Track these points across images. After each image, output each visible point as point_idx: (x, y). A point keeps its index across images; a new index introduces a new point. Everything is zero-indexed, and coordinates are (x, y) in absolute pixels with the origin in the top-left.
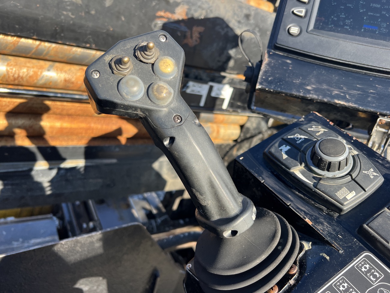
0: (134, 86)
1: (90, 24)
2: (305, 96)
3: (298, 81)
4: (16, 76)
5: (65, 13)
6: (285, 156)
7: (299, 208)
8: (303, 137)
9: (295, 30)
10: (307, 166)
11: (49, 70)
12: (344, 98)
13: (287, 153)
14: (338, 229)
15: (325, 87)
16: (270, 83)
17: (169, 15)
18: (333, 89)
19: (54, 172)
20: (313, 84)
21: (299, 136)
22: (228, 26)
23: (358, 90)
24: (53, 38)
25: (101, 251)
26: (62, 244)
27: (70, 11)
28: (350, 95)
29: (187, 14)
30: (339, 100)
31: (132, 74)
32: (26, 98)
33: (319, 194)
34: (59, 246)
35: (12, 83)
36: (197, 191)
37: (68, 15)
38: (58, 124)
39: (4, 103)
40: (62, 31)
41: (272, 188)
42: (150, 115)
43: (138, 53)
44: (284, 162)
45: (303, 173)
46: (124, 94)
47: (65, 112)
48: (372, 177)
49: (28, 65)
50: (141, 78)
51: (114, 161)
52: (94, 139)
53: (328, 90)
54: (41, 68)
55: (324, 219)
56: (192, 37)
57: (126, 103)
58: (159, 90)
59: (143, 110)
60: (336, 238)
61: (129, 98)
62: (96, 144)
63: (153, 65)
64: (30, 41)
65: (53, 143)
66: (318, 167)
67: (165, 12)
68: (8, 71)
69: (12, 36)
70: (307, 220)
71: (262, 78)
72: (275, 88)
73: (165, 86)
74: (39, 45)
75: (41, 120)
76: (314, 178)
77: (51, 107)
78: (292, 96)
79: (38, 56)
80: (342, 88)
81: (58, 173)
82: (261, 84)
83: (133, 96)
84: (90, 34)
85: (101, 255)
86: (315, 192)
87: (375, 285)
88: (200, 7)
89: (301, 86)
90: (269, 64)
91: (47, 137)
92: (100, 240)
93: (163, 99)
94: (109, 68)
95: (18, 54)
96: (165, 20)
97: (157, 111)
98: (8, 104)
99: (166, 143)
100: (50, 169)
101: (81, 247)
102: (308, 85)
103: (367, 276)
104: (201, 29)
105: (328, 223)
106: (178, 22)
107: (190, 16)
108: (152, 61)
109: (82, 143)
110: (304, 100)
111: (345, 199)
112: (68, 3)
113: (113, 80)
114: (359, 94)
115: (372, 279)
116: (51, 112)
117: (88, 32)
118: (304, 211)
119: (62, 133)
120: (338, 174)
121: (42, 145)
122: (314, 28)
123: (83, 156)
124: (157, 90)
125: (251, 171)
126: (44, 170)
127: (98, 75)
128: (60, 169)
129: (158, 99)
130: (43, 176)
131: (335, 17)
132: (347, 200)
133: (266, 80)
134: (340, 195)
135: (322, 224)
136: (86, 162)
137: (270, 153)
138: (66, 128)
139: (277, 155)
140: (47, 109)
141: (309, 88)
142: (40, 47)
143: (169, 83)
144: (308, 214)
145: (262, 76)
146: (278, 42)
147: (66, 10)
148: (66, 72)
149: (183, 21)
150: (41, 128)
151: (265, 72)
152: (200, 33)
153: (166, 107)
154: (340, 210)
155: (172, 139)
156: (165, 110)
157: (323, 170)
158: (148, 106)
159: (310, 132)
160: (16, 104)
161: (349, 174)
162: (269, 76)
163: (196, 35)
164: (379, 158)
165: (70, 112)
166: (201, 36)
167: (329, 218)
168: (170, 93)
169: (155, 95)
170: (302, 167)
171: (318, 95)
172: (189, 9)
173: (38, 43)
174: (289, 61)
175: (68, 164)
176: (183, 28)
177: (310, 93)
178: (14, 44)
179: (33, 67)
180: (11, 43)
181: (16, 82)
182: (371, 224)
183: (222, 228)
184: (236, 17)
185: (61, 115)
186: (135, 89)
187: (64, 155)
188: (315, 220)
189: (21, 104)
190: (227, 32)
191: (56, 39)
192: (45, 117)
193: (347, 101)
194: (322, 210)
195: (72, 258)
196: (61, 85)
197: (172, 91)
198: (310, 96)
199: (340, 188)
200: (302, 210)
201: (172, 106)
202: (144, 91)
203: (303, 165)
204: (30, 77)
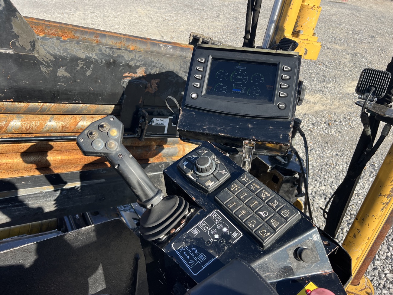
0: (99, 144)
1: (77, 88)
2: (203, 132)
3: (198, 124)
4: (28, 128)
5: (59, 84)
6: (185, 167)
7: (190, 193)
8: (195, 156)
9: (194, 96)
10: (194, 171)
11: (50, 121)
12: (223, 132)
13: (186, 166)
14: (206, 200)
15: (213, 126)
16: (184, 126)
17: (133, 75)
18: (217, 127)
19: (58, 193)
20: (207, 125)
21: (194, 156)
22: (177, 76)
23: (231, 127)
24: (52, 101)
25: (95, 239)
26: (69, 234)
27: (62, 82)
28: (226, 130)
29: (145, 72)
30: (221, 133)
31: (98, 138)
32: (35, 142)
33: (198, 185)
34: (68, 236)
35: (25, 132)
36: (133, 188)
37: (61, 85)
38: (59, 158)
39: (20, 147)
40: (58, 95)
41: (179, 184)
42: (108, 156)
43: (100, 128)
44: (184, 170)
45: (192, 175)
46: (94, 148)
47: (63, 149)
48: (223, 174)
49: (36, 119)
50: (102, 139)
51: (103, 180)
52: (86, 165)
53: (215, 128)
54: (45, 120)
55: (201, 197)
56: (151, 87)
57: (96, 152)
58: (110, 144)
59: (104, 153)
60: (204, 205)
61: (97, 149)
62: (88, 169)
63: (107, 132)
64: (37, 104)
65: (56, 171)
66: (198, 171)
67: (129, 73)
68: (22, 125)
69: (24, 102)
70: (193, 198)
71: (179, 124)
72: (187, 129)
73: (113, 142)
74: (43, 105)
75: (47, 156)
76: (197, 177)
77: (54, 146)
78: (196, 132)
79: (43, 112)
80: (222, 126)
81: (61, 193)
82: (179, 127)
83: (99, 148)
84: (77, 95)
85: (95, 242)
86: (196, 184)
87: (217, 223)
88: (154, 66)
89: (201, 127)
90: (182, 115)
91: (51, 167)
92: (94, 231)
93: (112, 148)
94: (87, 136)
95: (28, 113)
96: (130, 78)
97: (110, 153)
98: (23, 147)
99: (116, 167)
100: (55, 191)
101: (82, 236)
102: (204, 126)
103: (214, 219)
104: (158, 81)
105: (203, 198)
106: (140, 78)
107: (148, 73)
108: (107, 131)
109: (78, 169)
110: (203, 134)
111: (209, 186)
112: (61, 78)
113: (89, 142)
114: (231, 129)
115: (216, 220)
116: (53, 149)
117: (76, 93)
118: (193, 194)
119: (63, 163)
120: (207, 174)
121: (48, 173)
122: (206, 93)
123: (79, 179)
124: (109, 144)
125: (170, 177)
126: (51, 192)
127: (82, 140)
128: (62, 190)
129: (110, 148)
130: (50, 197)
131: (217, 86)
132: (210, 186)
133: (181, 125)
134: (207, 184)
135: (200, 199)
136: (81, 183)
137: (179, 166)
138: (65, 160)
139: (181, 167)
140: (51, 148)
141: (205, 127)
142: (43, 107)
143: (116, 140)
144: (194, 195)
145: (180, 122)
146: (186, 103)
147: (60, 82)
148: (62, 121)
149: (143, 77)
150: (47, 161)
151: (181, 120)
152: (157, 84)
153: (114, 151)
154: (207, 191)
155: (119, 165)
156: (114, 152)
157: (200, 173)
158: (106, 151)
159: (199, 153)
160: (29, 147)
161: (212, 174)
162: (183, 122)
163: (154, 85)
164: (233, 164)
165: (67, 148)
166: (158, 85)
167: (203, 196)
168: (115, 145)
169: (109, 147)
170: (192, 172)
171: (210, 131)
172: (147, 69)
173: (42, 104)
174: (193, 113)
175: (69, 186)
176: (144, 81)
177: (206, 131)
178: (26, 107)
179: (39, 120)
180: (24, 106)
181: (28, 132)
182: (218, 196)
183: (146, 204)
184: (182, 69)
185: (61, 151)
186: (99, 145)
187: (65, 180)
188: (197, 198)
189: (32, 146)
190: (178, 80)
191: (54, 100)
192: (49, 153)
193: (225, 133)
194: (201, 192)
195: (76, 244)
196: (60, 130)
197: (117, 144)
198: (206, 132)
199: (207, 180)
200: (191, 194)
201: (117, 150)
202: (104, 145)
203: (193, 171)
204: (38, 127)
